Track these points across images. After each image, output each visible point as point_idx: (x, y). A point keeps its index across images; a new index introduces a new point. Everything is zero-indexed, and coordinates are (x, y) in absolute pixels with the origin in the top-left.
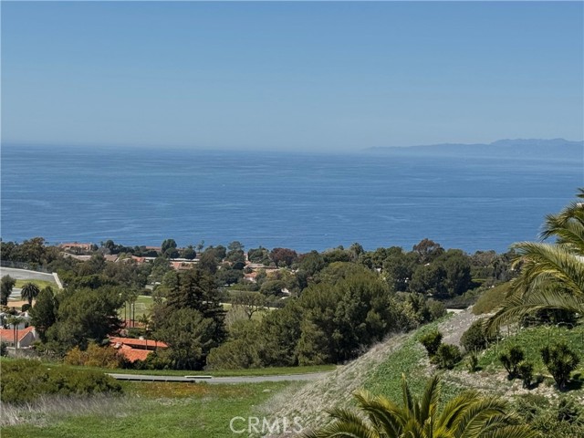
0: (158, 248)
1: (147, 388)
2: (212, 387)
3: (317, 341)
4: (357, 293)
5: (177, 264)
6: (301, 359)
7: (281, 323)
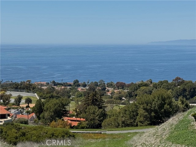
0: (72, 83)
1: (84, 136)
2: (108, 135)
3: (145, 117)
4: (160, 98)
5: (80, 89)
6: (139, 124)
7: (130, 110)
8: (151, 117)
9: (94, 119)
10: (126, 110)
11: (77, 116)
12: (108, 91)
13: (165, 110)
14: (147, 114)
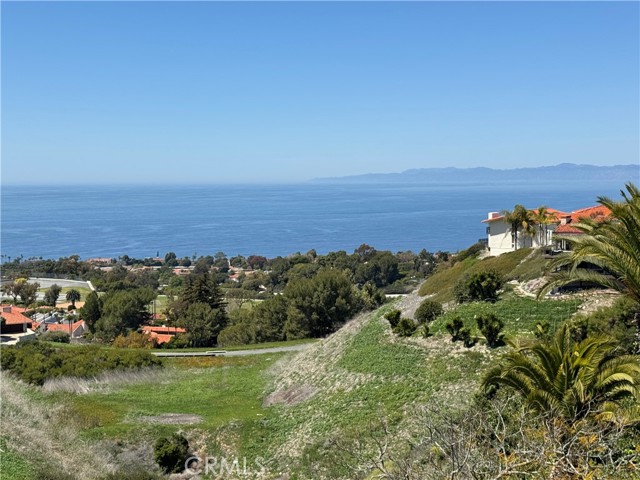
0: (162, 259)
2: (228, 359)
5: (178, 270)
6: (289, 335)
8: (311, 321)
9: (202, 329)
11: (169, 324)
12: (233, 273)
13: (337, 307)
14: (303, 315)
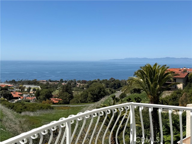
0: (59, 81)
1: (58, 108)
3: (91, 98)
5: (63, 84)
6: (88, 101)
7: (84, 94)
10: (82, 95)
12: (78, 85)
13: (101, 94)
14: (92, 96)
